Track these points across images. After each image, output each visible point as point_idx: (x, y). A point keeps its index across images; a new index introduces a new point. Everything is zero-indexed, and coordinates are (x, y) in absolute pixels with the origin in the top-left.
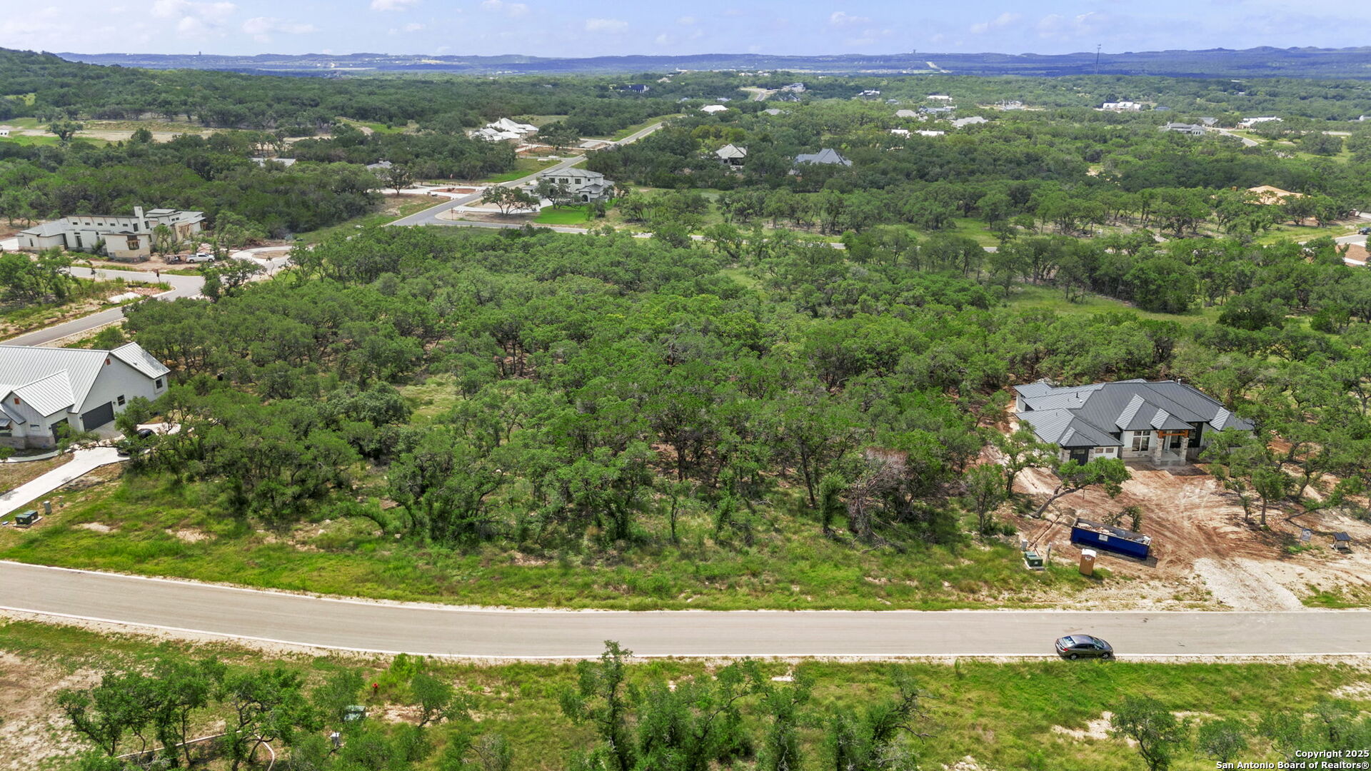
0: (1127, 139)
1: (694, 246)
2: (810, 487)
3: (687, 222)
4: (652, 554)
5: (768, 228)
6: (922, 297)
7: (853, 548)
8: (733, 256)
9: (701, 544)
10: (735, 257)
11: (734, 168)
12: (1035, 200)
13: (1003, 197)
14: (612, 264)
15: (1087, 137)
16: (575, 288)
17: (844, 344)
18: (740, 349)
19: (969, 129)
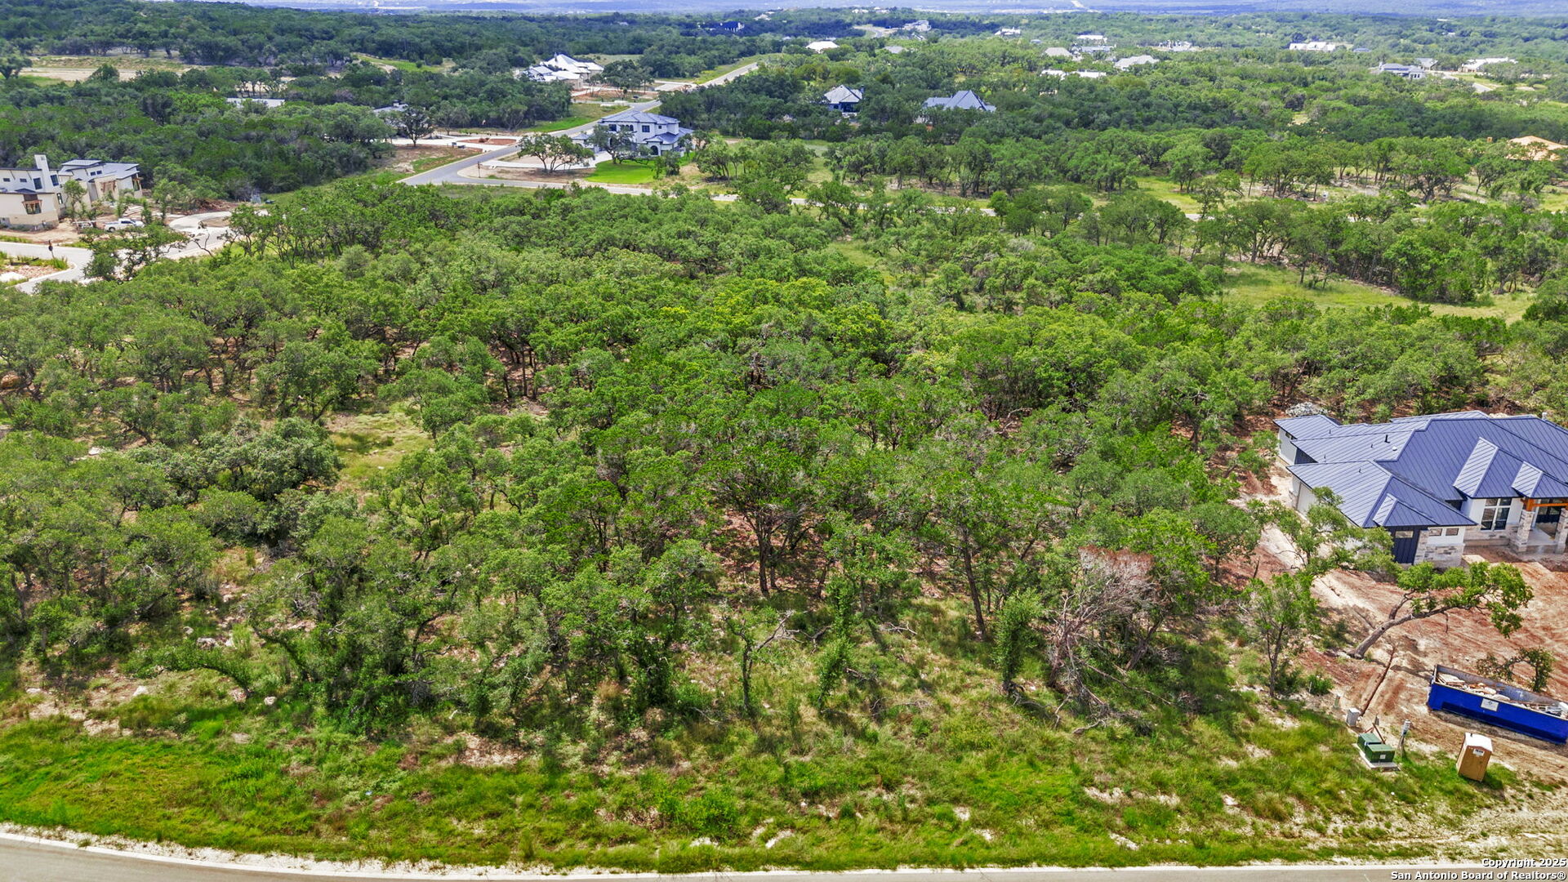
0: (1333, 81)
1: (793, 212)
2: (975, 596)
3: (785, 179)
4: (708, 740)
5: (892, 187)
6: (1114, 281)
7: (1059, 726)
8: (845, 224)
9: (795, 718)
10: (848, 226)
11: (846, 115)
12: (1237, 153)
13: (1199, 148)
14: (680, 235)
15: (1283, 79)
16: (619, 267)
17: (1019, 355)
18: (857, 362)
19: (1136, 70)
